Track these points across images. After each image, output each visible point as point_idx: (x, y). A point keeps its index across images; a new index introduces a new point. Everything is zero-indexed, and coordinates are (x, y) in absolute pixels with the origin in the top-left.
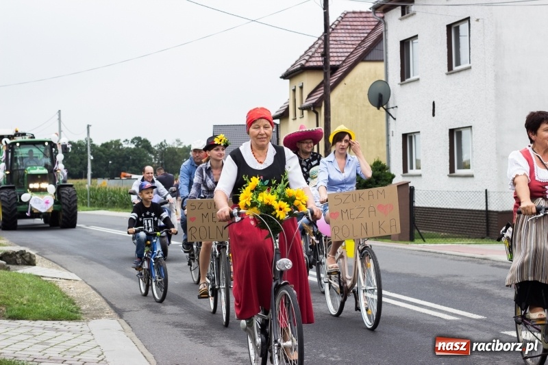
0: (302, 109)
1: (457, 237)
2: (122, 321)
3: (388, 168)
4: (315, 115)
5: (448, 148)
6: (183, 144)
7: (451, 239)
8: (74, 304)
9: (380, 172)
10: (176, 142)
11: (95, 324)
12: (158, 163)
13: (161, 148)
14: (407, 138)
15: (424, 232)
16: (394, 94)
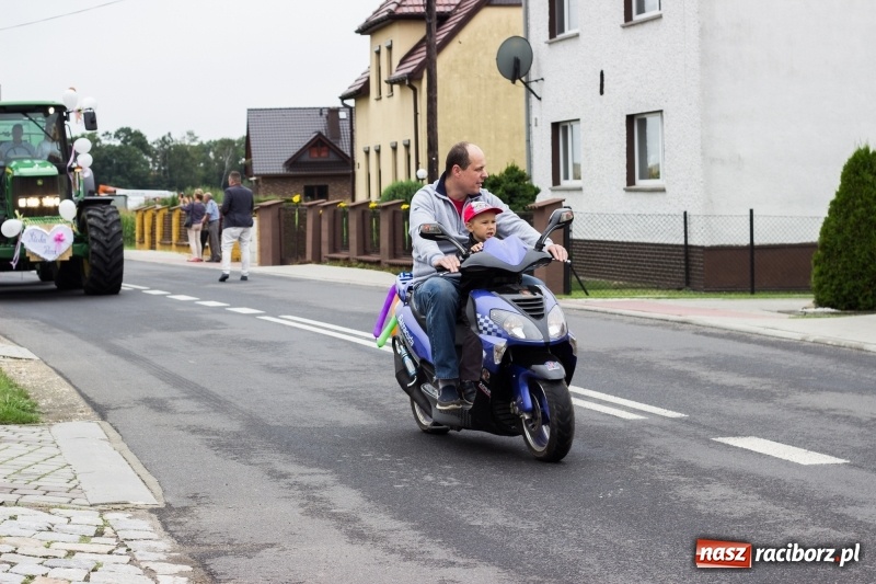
0: (391, 83)
1: (638, 288)
2: (106, 425)
3: (529, 178)
4: (411, 92)
5: (625, 146)
6: (199, 140)
7: (629, 291)
8: (27, 397)
9: (516, 184)
10: (187, 137)
11: (61, 430)
12: (159, 170)
13: (162, 146)
14: (559, 130)
15: (588, 279)
16: (538, 59)
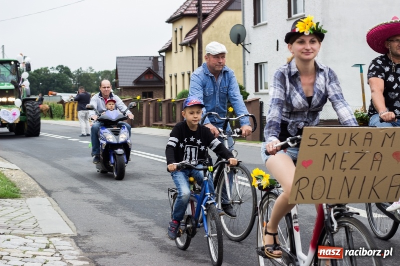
0: (182, 45)
2: (51, 199)
3: (245, 88)
4: (191, 49)
6: (95, 71)
8: (15, 186)
10: (89, 69)
11: (30, 201)
12: (76, 84)
13: (78, 74)
14: (258, 67)
16: (248, 35)
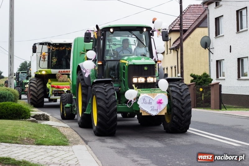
0: (171, 49)
1: (241, 108)
2: (87, 146)
3: (210, 76)
4: (176, 52)
7: (238, 109)
8: (66, 138)
9: (206, 78)
11: (75, 147)
14: (218, 62)
15: (226, 105)
16: (212, 42)
